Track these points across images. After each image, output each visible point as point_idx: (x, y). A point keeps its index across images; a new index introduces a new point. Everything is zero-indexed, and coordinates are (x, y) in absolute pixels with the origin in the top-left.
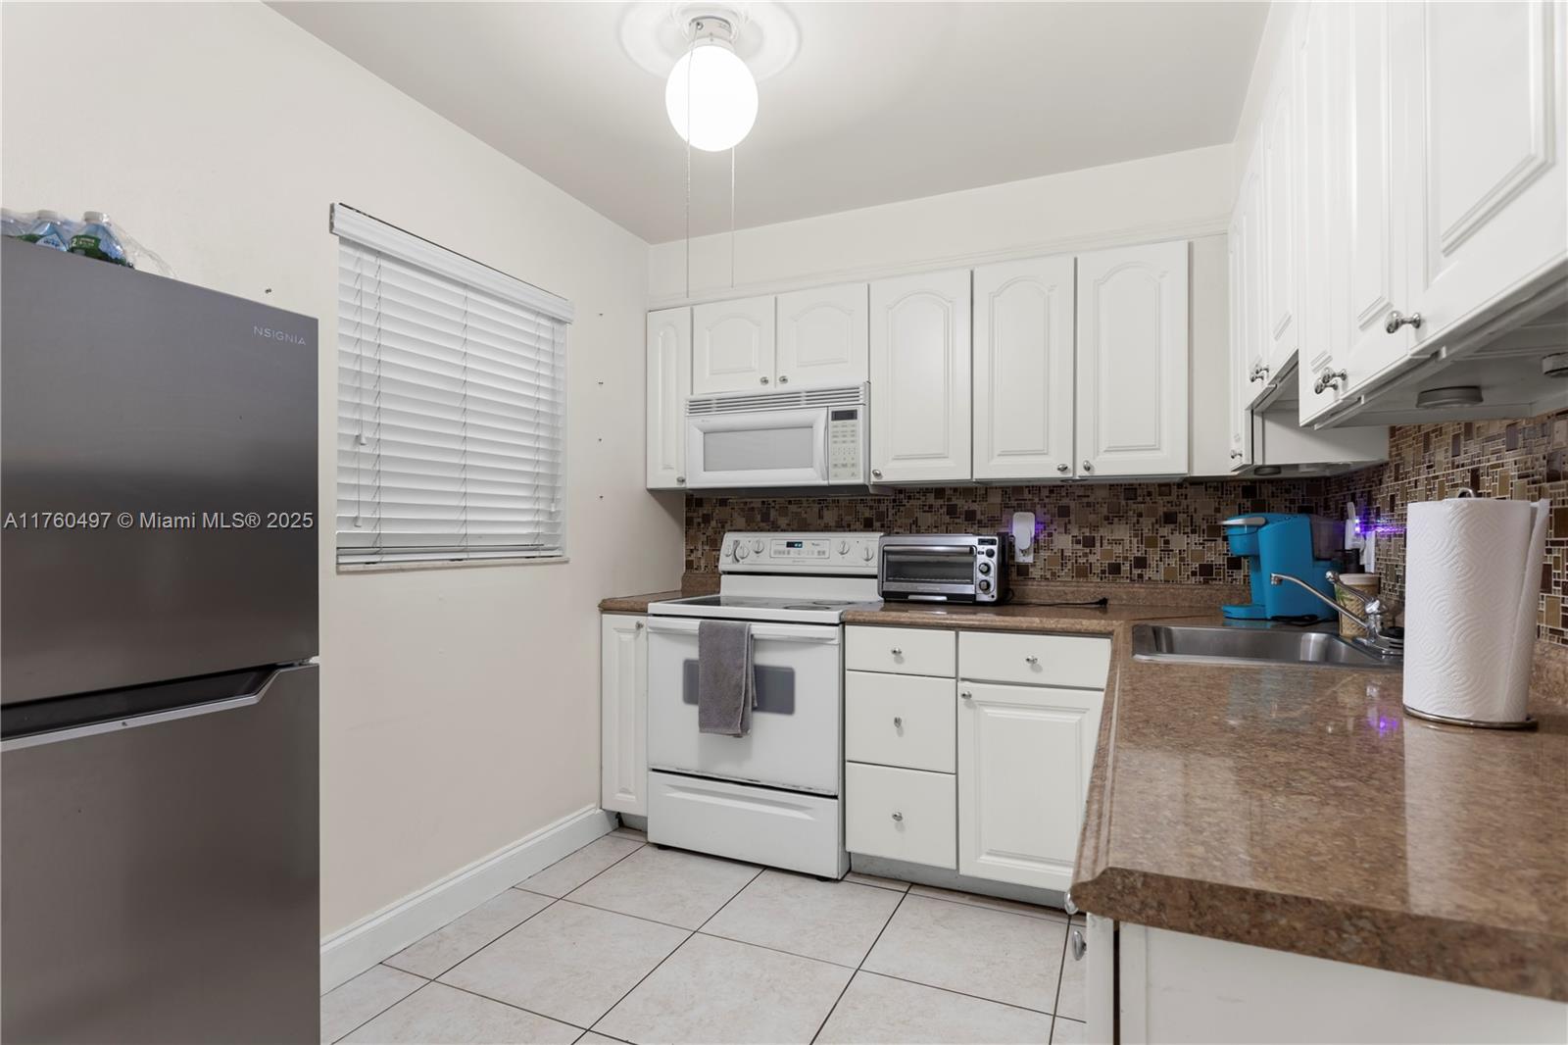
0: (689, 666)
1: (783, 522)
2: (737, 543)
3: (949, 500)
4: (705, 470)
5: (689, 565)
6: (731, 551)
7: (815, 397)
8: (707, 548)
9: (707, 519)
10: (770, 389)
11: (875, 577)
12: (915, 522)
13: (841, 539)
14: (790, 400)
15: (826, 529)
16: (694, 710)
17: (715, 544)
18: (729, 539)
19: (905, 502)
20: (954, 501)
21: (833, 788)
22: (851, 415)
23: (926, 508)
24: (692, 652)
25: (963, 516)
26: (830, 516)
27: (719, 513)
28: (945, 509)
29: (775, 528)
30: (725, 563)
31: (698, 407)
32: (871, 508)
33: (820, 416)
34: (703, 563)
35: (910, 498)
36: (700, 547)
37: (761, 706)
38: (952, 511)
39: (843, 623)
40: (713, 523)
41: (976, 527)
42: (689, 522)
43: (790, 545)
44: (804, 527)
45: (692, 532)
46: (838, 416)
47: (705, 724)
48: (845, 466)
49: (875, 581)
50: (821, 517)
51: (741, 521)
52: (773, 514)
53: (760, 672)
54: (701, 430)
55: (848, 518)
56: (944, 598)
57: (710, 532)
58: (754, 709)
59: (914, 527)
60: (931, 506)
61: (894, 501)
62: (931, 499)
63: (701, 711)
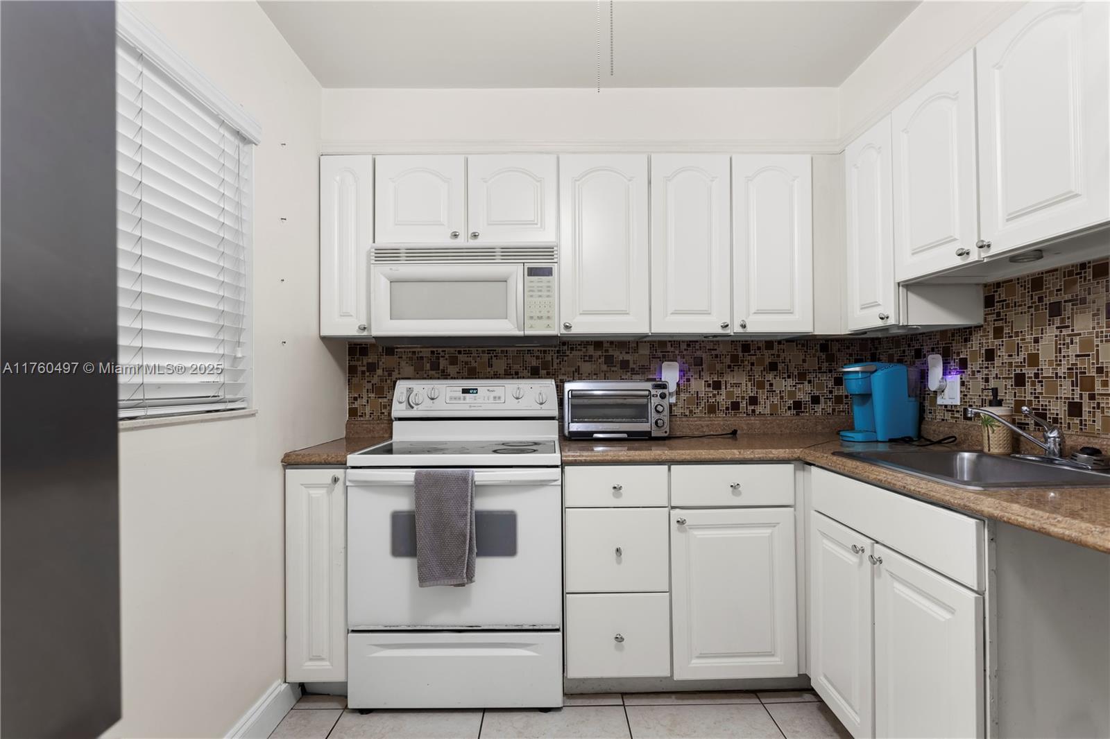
0: (396, 517)
1: (452, 370)
2: (410, 390)
3: (607, 351)
4: (391, 319)
5: (353, 412)
6: (404, 398)
7: (511, 253)
8: (373, 395)
9: (372, 368)
10: (461, 242)
12: (578, 370)
13: (516, 386)
14: (486, 254)
15: (496, 376)
16: (406, 564)
17: (384, 391)
18: (402, 387)
19: (568, 353)
20: (611, 353)
21: (558, 625)
22: (548, 272)
23: (587, 358)
24: (404, 503)
25: (619, 365)
26: (500, 365)
27: (386, 361)
28: (603, 359)
29: (445, 376)
30: (398, 410)
31: (384, 255)
32: (538, 358)
33: (516, 271)
34: (368, 410)
35: (572, 349)
36: (365, 395)
37: (484, 552)
38: (609, 360)
39: (564, 464)
40: (379, 372)
41: (629, 374)
42: (352, 371)
43: (465, 391)
44: (473, 374)
45: (355, 380)
46: (533, 272)
47: (425, 577)
48: (540, 318)
50: (491, 366)
51: (409, 370)
52: (443, 363)
53: (482, 517)
54: (386, 278)
55: (516, 367)
56: (625, 436)
57: (375, 380)
58: (478, 555)
59: (576, 374)
60: (591, 357)
61: (558, 352)
62: (591, 350)
63: (419, 560)
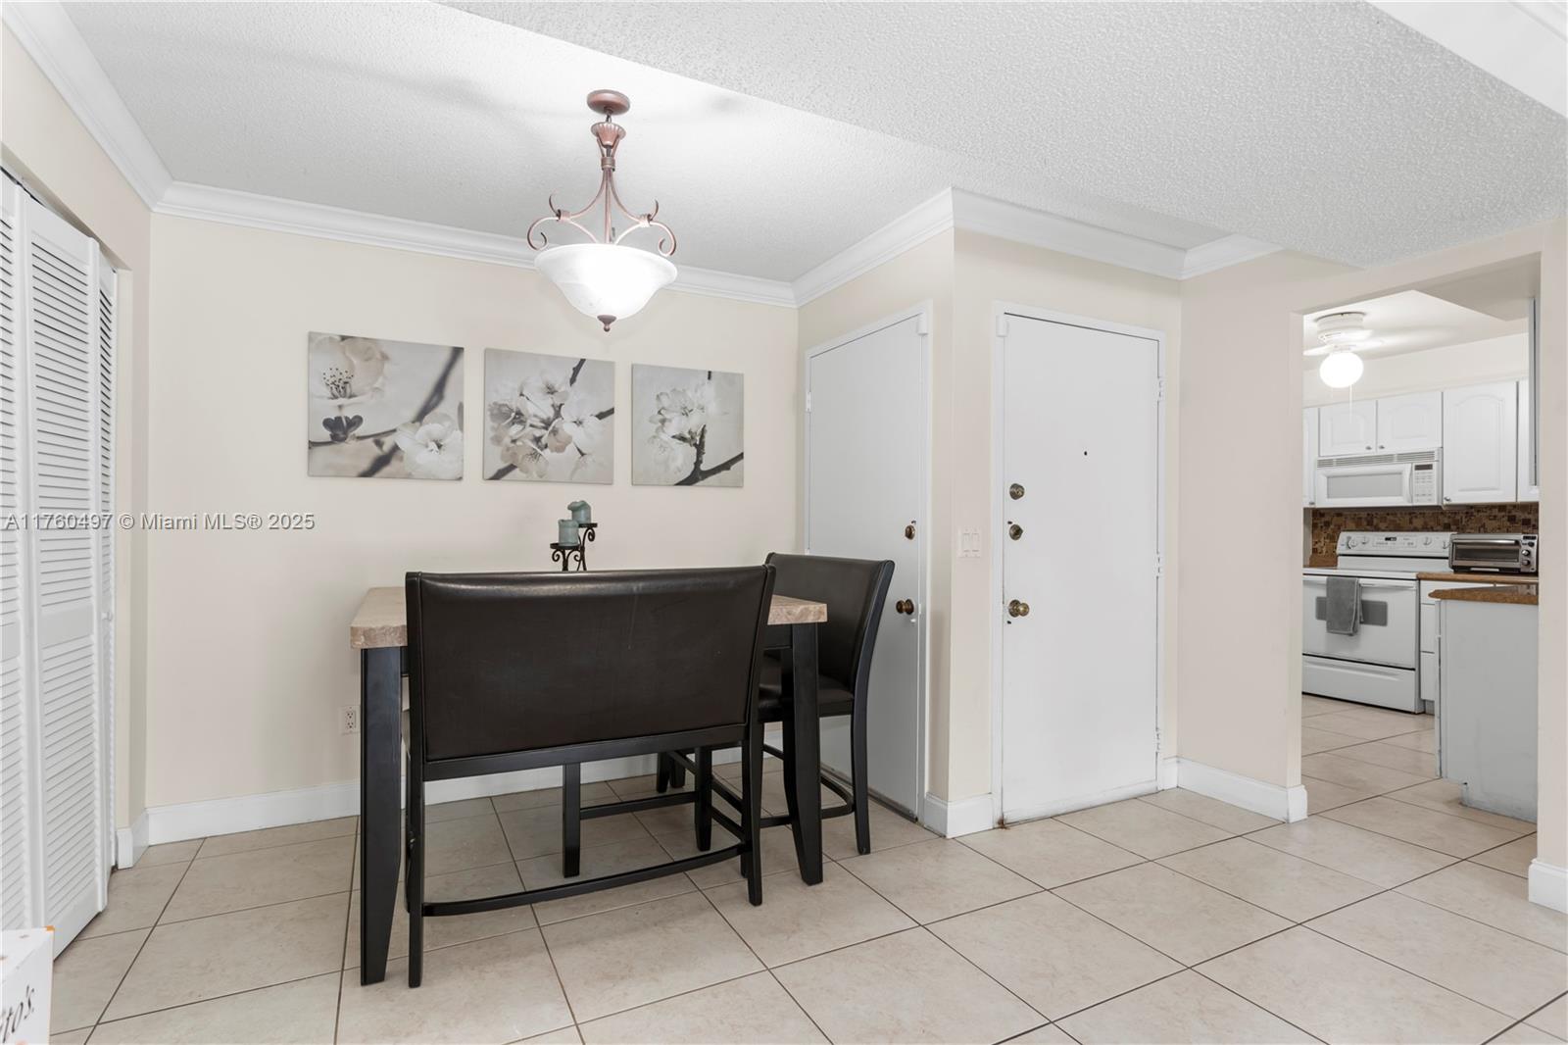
0: (1320, 601)
1: (1382, 525)
2: (1349, 538)
3: (1510, 512)
4: (1328, 497)
5: (1315, 551)
6: (1345, 541)
7: (1403, 457)
8: (1327, 541)
9: (1327, 524)
10: (1373, 452)
11: (1447, 558)
12: (1483, 526)
13: (1426, 536)
14: (1388, 459)
15: (1415, 530)
16: (1323, 623)
17: (1334, 539)
18: (1343, 536)
19: (1475, 514)
20: (1513, 513)
21: (1412, 664)
22: (1429, 467)
23: (1493, 518)
24: (1323, 593)
25: (1520, 523)
26: (1418, 522)
27: (1339, 520)
28: (1506, 518)
29: (1377, 529)
30: (1340, 549)
31: (1323, 463)
32: (1449, 517)
33: (1407, 468)
34: (1324, 550)
35: (1478, 511)
36: (1322, 539)
37: (1366, 621)
38: (1512, 519)
39: (1419, 579)
40: (1332, 526)
41: (1530, 529)
42: (1315, 526)
43: (1387, 539)
44: (1398, 529)
45: (1316, 532)
46: (1418, 468)
47: (1330, 628)
48: (1424, 495)
49: (1447, 561)
50: (1411, 522)
51: (1352, 525)
52: (1375, 521)
53: (1365, 605)
54: (1326, 476)
55: (1431, 524)
56: (1497, 570)
57: (1329, 531)
58: (1361, 623)
59: (1482, 529)
60: (1495, 516)
61: (1467, 513)
62: (1495, 512)
63: (1328, 622)
